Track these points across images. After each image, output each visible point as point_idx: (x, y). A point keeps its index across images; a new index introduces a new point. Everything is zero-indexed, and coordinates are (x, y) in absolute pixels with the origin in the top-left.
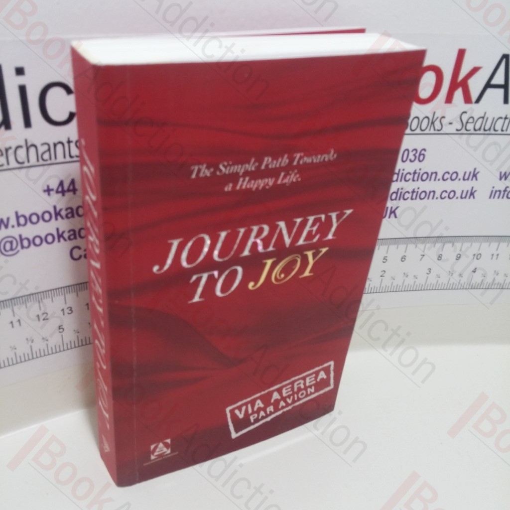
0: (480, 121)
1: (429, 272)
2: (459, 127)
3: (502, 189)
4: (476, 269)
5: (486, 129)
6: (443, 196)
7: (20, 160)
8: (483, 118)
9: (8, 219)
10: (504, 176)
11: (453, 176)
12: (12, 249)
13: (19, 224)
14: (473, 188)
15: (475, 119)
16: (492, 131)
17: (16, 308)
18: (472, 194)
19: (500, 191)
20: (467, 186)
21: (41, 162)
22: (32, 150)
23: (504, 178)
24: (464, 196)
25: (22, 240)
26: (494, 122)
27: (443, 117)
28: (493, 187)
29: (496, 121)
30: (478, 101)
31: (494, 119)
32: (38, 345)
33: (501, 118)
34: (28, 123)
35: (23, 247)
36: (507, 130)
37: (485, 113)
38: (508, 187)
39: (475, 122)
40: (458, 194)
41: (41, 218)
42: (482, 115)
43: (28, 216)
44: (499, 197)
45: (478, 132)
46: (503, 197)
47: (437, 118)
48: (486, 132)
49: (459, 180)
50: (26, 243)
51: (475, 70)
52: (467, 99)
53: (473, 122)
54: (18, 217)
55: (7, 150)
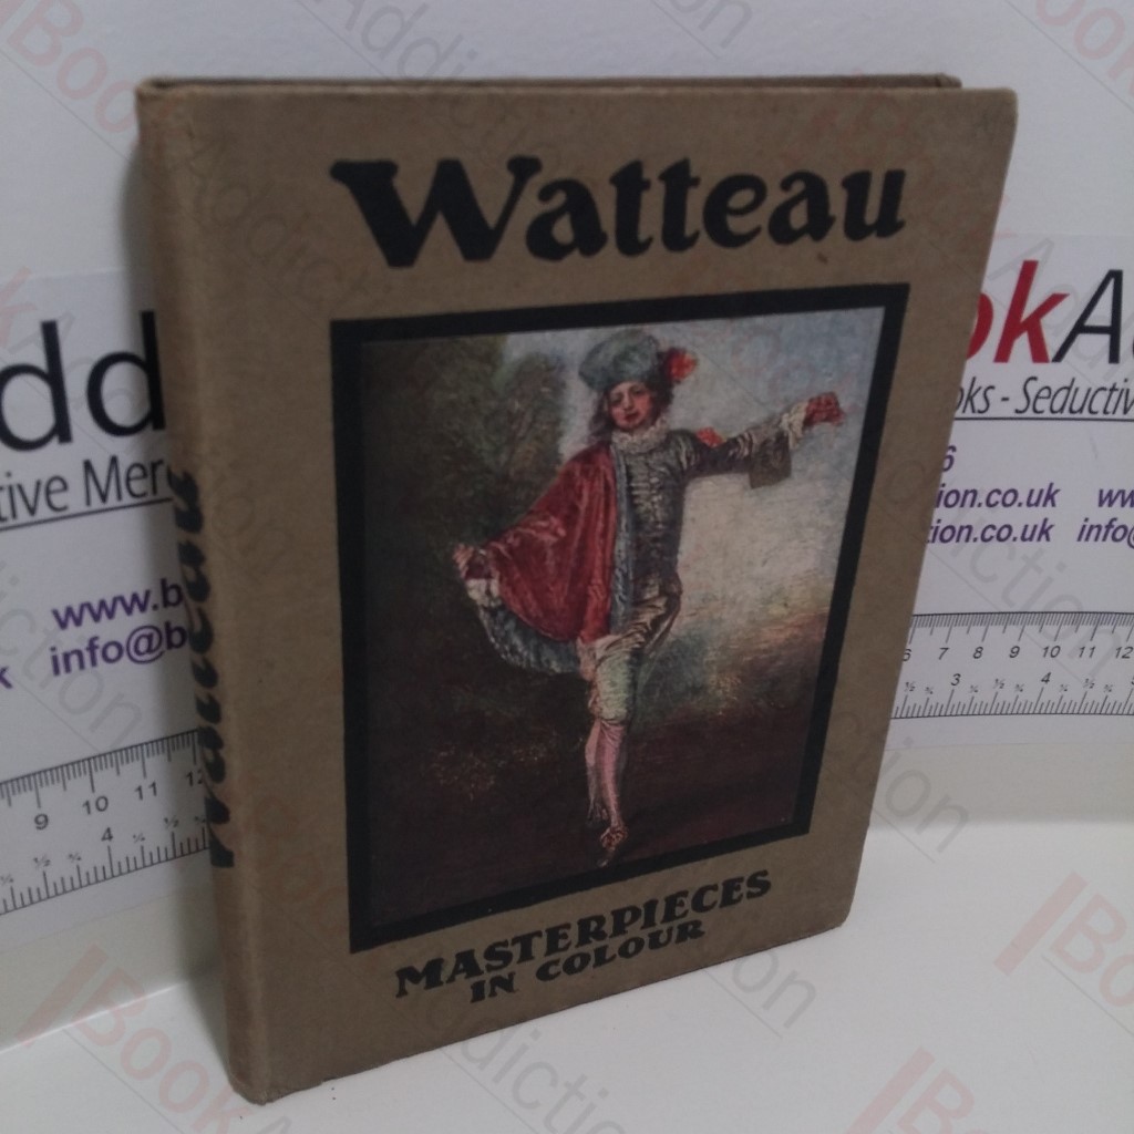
0: (1063, 394)
1: (955, 682)
2: (1022, 404)
3: (1104, 523)
4: (1049, 674)
5: (1073, 407)
6: (987, 536)
8: (1069, 389)
10: (1106, 499)
11: (1009, 498)
12: (149, 650)
13: (166, 603)
14: (1046, 520)
15: (1054, 391)
16: (1086, 414)
18: (1045, 532)
19: (1099, 527)
20: (1035, 516)
23: (1107, 503)
24: (1028, 535)
25: (169, 630)
26: (1090, 396)
27: (992, 387)
28: (1086, 520)
29: (1094, 396)
30: (1059, 357)
31: (1089, 390)
33: (1103, 389)
36: (1114, 412)
37: (1073, 380)
38: (1115, 519)
39: (1052, 396)
40: (1017, 532)
42: (1068, 384)
44: (1096, 539)
45: (1058, 415)
46: (1104, 539)
47: (980, 388)
48: (1075, 414)
49: (1020, 505)
51: (1054, 300)
52: (1039, 354)
53: (1049, 397)
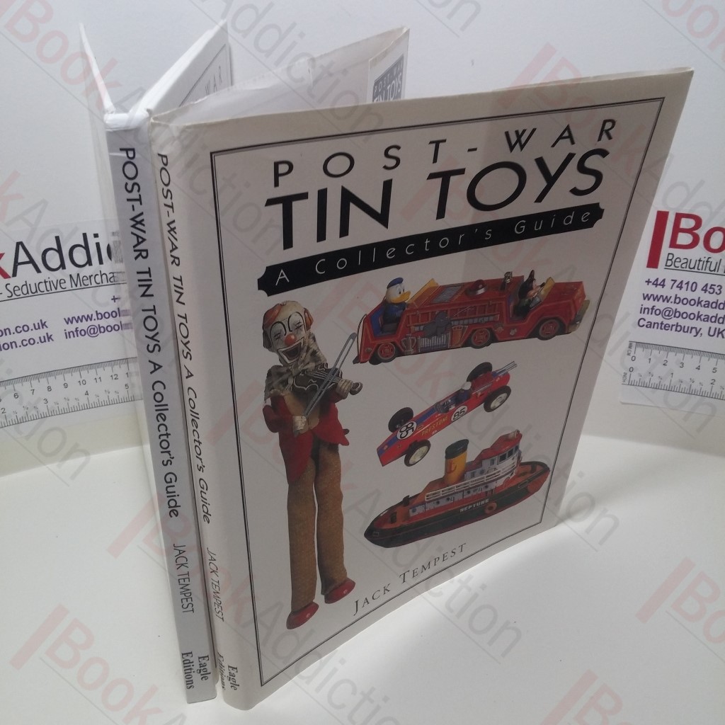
7: (98, 282)
9: (92, 315)
17: (98, 370)
21: (109, 283)
22: (104, 276)
32: (113, 396)
34: (101, 262)
35: (101, 332)
41: (111, 315)
43: (103, 314)
50: (102, 330)
54: (97, 314)
55: (90, 277)
